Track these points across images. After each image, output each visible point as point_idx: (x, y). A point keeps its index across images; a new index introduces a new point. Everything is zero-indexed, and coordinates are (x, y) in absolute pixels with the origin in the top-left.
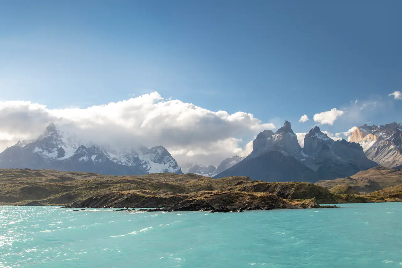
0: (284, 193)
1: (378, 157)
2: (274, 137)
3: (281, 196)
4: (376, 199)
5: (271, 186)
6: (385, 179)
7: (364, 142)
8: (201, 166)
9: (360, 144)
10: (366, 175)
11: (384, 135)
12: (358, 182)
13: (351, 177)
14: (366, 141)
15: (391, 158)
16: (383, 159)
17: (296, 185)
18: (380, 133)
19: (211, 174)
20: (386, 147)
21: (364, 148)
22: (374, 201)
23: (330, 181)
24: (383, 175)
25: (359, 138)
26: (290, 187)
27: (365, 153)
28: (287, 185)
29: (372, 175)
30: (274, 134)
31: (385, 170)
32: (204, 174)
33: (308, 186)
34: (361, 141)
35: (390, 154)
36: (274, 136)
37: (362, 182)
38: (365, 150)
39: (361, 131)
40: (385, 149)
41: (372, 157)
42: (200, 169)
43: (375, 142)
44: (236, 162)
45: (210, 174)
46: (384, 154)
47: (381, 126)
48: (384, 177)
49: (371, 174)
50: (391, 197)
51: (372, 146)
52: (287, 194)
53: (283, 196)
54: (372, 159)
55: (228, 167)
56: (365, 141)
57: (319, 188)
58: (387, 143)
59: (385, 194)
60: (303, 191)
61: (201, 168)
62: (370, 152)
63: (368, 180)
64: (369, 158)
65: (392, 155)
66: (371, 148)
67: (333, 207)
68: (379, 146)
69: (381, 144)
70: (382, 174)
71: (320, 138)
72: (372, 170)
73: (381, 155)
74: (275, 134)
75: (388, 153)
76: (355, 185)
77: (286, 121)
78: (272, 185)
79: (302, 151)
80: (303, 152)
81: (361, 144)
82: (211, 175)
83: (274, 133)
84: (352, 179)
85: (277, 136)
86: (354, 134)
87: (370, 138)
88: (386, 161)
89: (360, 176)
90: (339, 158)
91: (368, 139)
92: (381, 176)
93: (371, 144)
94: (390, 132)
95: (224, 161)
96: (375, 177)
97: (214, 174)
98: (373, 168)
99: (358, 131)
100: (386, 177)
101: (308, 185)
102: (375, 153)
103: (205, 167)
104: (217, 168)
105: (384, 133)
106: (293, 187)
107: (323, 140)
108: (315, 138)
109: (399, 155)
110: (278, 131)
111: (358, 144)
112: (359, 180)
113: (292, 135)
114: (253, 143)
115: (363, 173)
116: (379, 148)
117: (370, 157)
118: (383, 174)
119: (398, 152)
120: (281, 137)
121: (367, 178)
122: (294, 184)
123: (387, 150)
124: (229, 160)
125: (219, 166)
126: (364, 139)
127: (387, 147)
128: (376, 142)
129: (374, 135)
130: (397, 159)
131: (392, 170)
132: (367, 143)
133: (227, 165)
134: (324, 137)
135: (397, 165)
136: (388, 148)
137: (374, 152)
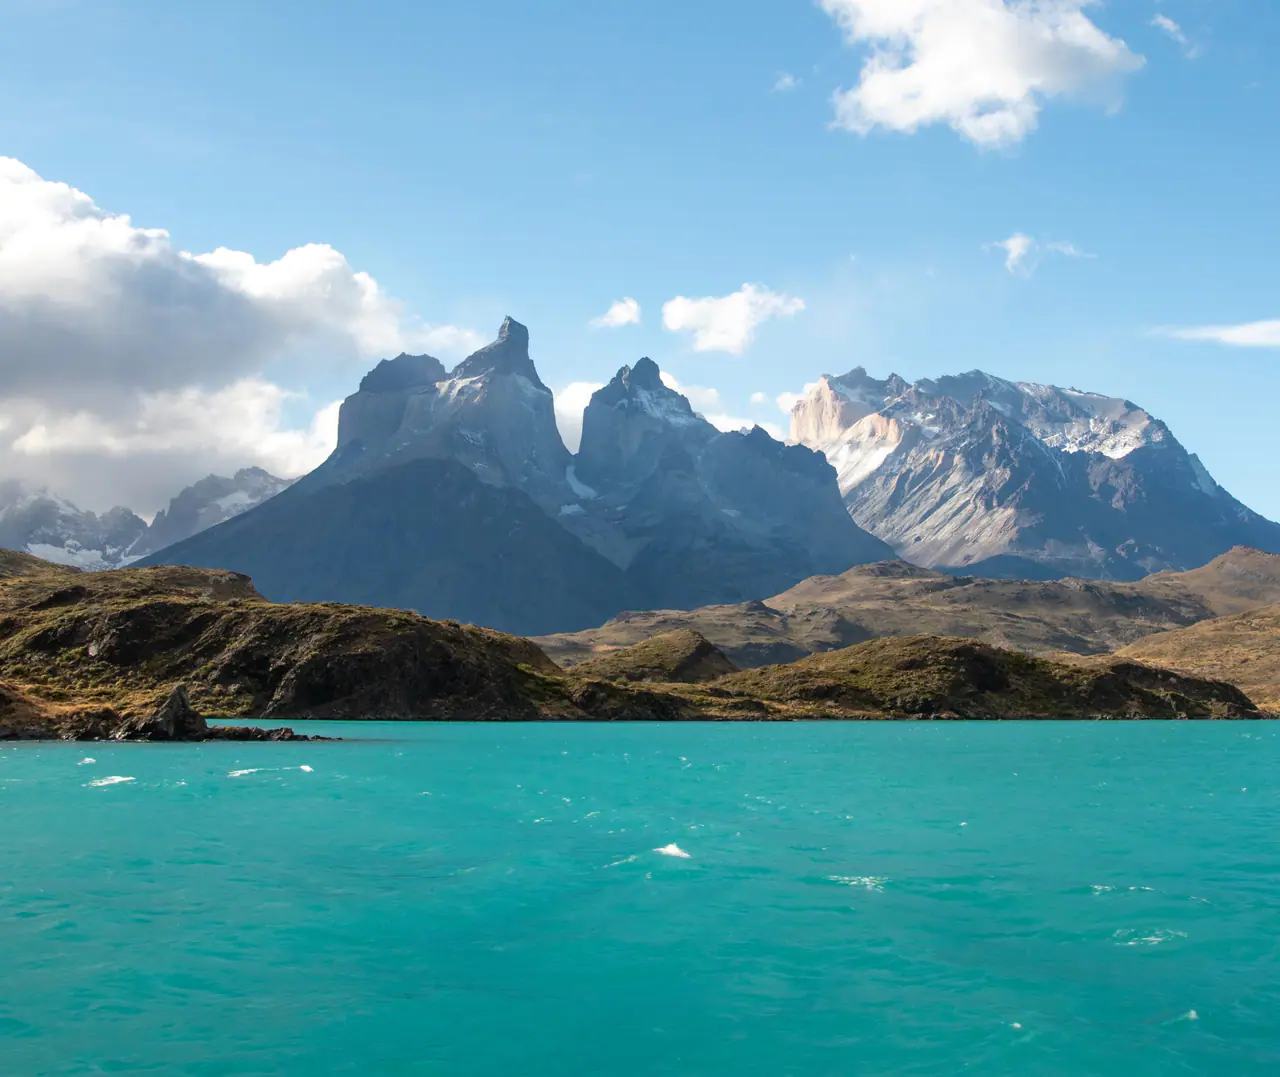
0: (267, 658)
1: (895, 518)
2: (443, 391)
3: (252, 671)
4: (726, 707)
5: (214, 618)
6: (907, 616)
7: (846, 448)
8: (69, 511)
9: (828, 456)
10: (832, 598)
11: (933, 422)
12: (791, 626)
13: (766, 603)
14: (854, 445)
15: (949, 528)
16: (918, 530)
17: (335, 622)
18: (916, 414)
19: (119, 554)
20: (931, 480)
21: (847, 475)
22: (713, 712)
23: (674, 614)
24: (902, 598)
25: (826, 428)
26: (303, 629)
27: (845, 498)
28: (290, 620)
29: (856, 598)
30: (445, 377)
31: (912, 576)
32: (78, 549)
33: (396, 628)
34: (834, 444)
35: (945, 507)
36: (443, 387)
37: (808, 628)
38: (845, 485)
39: (837, 397)
40: (927, 487)
41: (874, 519)
42: (59, 522)
43: (890, 449)
44: (249, 501)
45: (110, 551)
46: (924, 508)
47: (920, 383)
48: (903, 608)
49: (848, 593)
50: (805, 695)
51: (878, 469)
52: (280, 663)
53: (262, 672)
54: (874, 527)
55: (206, 521)
56: (850, 442)
57: (452, 640)
58: (940, 462)
59: (785, 682)
60: (362, 654)
61: (65, 519)
62: (866, 495)
63: (837, 618)
64: (859, 520)
65: (954, 515)
66: (870, 479)
67: (265, 736)
68: (904, 470)
69: (915, 462)
70: (897, 598)
71: (657, 413)
72: (861, 573)
73: (909, 512)
74: (449, 377)
75: (938, 505)
76: (777, 639)
77: (509, 318)
78: (221, 614)
79: (570, 470)
80: (576, 473)
81: (834, 459)
82: (115, 559)
83: (449, 370)
84: (769, 612)
85: (459, 387)
86: (809, 405)
87: (873, 434)
88: (929, 538)
89: (803, 601)
90: (732, 513)
91: (865, 437)
92: (891, 605)
93: (875, 459)
94: (954, 410)
95: (187, 493)
96: (866, 605)
97: (133, 552)
98: (866, 567)
99: (828, 395)
100: (911, 611)
101: (395, 622)
102: (885, 502)
103: (90, 515)
104: (149, 522)
105: (931, 416)
106: (319, 631)
107: (666, 425)
108: (636, 410)
109: (982, 517)
110: (463, 365)
111: (821, 455)
112: (799, 619)
113: (530, 390)
114: (343, 409)
115: (824, 586)
116: (903, 478)
117: (863, 518)
118: (901, 594)
119: (979, 504)
120: (476, 393)
121: (831, 611)
122: (327, 616)
123: (936, 490)
124: (215, 486)
125: (160, 515)
126: (850, 434)
127: (939, 479)
128: (898, 452)
129: (892, 421)
130: (971, 533)
131: (939, 580)
132: (858, 454)
133: (202, 511)
134: (674, 412)
135: (968, 558)
136: (942, 483)
137: (882, 494)
